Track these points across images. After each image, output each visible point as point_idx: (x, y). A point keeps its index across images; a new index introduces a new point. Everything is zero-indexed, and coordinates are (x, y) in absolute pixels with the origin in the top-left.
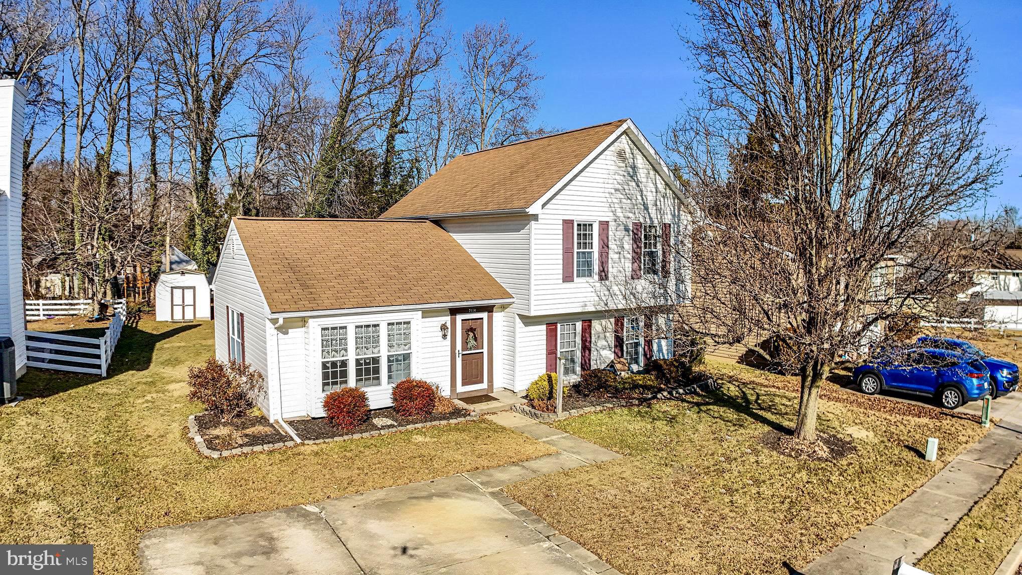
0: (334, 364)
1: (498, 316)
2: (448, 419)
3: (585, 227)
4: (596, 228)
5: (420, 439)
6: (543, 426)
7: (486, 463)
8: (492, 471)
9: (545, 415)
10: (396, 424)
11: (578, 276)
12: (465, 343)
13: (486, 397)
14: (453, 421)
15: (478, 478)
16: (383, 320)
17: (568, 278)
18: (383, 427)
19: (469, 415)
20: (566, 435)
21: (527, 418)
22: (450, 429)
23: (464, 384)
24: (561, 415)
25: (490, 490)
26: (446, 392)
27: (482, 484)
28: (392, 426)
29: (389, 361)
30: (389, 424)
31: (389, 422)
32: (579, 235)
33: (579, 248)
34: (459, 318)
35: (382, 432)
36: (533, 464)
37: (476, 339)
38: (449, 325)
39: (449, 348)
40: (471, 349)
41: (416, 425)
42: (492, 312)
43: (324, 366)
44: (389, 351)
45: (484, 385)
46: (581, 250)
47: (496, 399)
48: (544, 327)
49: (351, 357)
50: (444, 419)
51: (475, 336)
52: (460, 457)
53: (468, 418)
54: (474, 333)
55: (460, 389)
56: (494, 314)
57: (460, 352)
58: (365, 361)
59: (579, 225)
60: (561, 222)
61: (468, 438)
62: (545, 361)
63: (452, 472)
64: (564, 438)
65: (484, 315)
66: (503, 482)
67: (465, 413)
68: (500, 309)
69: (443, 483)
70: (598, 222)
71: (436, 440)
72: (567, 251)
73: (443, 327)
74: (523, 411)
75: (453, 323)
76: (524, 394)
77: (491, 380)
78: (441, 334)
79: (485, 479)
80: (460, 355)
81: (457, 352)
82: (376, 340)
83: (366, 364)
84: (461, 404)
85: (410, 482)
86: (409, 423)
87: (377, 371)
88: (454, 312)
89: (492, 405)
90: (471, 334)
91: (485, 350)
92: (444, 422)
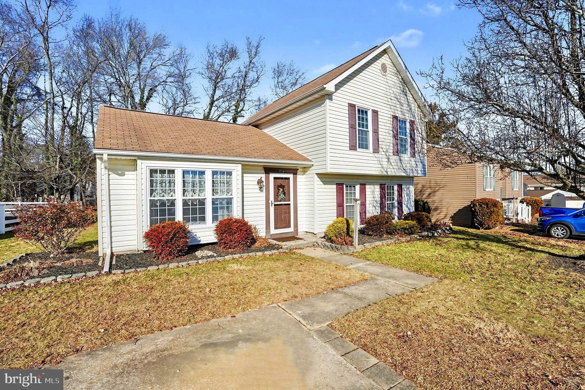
0: (163, 204)
1: (300, 178)
2: (263, 251)
3: (363, 112)
4: (370, 113)
5: (235, 267)
6: (345, 256)
7: (304, 291)
8: (312, 300)
9: (345, 247)
10: (215, 255)
11: (359, 147)
12: (276, 195)
13: (293, 238)
14: (267, 253)
15: (298, 309)
16: (209, 168)
17: (353, 148)
18: (202, 258)
19: (281, 248)
20: (368, 262)
21: (329, 251)
22: (265, 259)
23: (276, 228)
24: (359, 248)
25: (317, 327)
26: (262, 233)
27: (304, 317)
28: (212, 256)
29: (213, 203)
30: (209, 255)
31: (210, 253)
32: (359, 117)
33: (359, 127)
34: (272, 176)
35: (200, 262)
36: (353, 290)
37: (284, 194)
38: (264, 179)
39: (264, 199)
40: (280, 201)
41: (234, 256)
42: (296, 174)
43: (153, 203)
44: (213, 195)
45: (291, 229)
46: (361, 128)
47: (301, 239)
48: (335, 186)
49: (179, 198)
50: (260, 251)
51: (284, 191)
52: (275, 284)
53: (281, 250)
54: (283, 189)
55: (273, 231)
56: (298, 176)
57: (273, 202)
58: (192, 202)
59: (359, 110)
60: (347, 105)
61: (282, 266)
62: (336, 211)
63: (266, 303)
64: (369, 265)
65: (291, 176)
66: (328, 314)
67: (278, 248)
68: (302, 173)
69: (255, 318)
70: (371, 110)
71: (251, 267)
72: (352, 127)
73: (260, 182)
74: (325, 246)
75: (267, 179)
76: (323, 235)
77: (296, 226)
78: (258, 187)
79: (307, 310)
80: (273, 205)
81: (270, 202)
82: (202, 184)
83: (193, 204)
84: (274, 242)
85: (213, 317)
86: (227, 254)
87: (203, 211)
88: (268, 170)
89: (299, 242)
90: (281, 190)
91: (292, 202)
92: (259, 254)
